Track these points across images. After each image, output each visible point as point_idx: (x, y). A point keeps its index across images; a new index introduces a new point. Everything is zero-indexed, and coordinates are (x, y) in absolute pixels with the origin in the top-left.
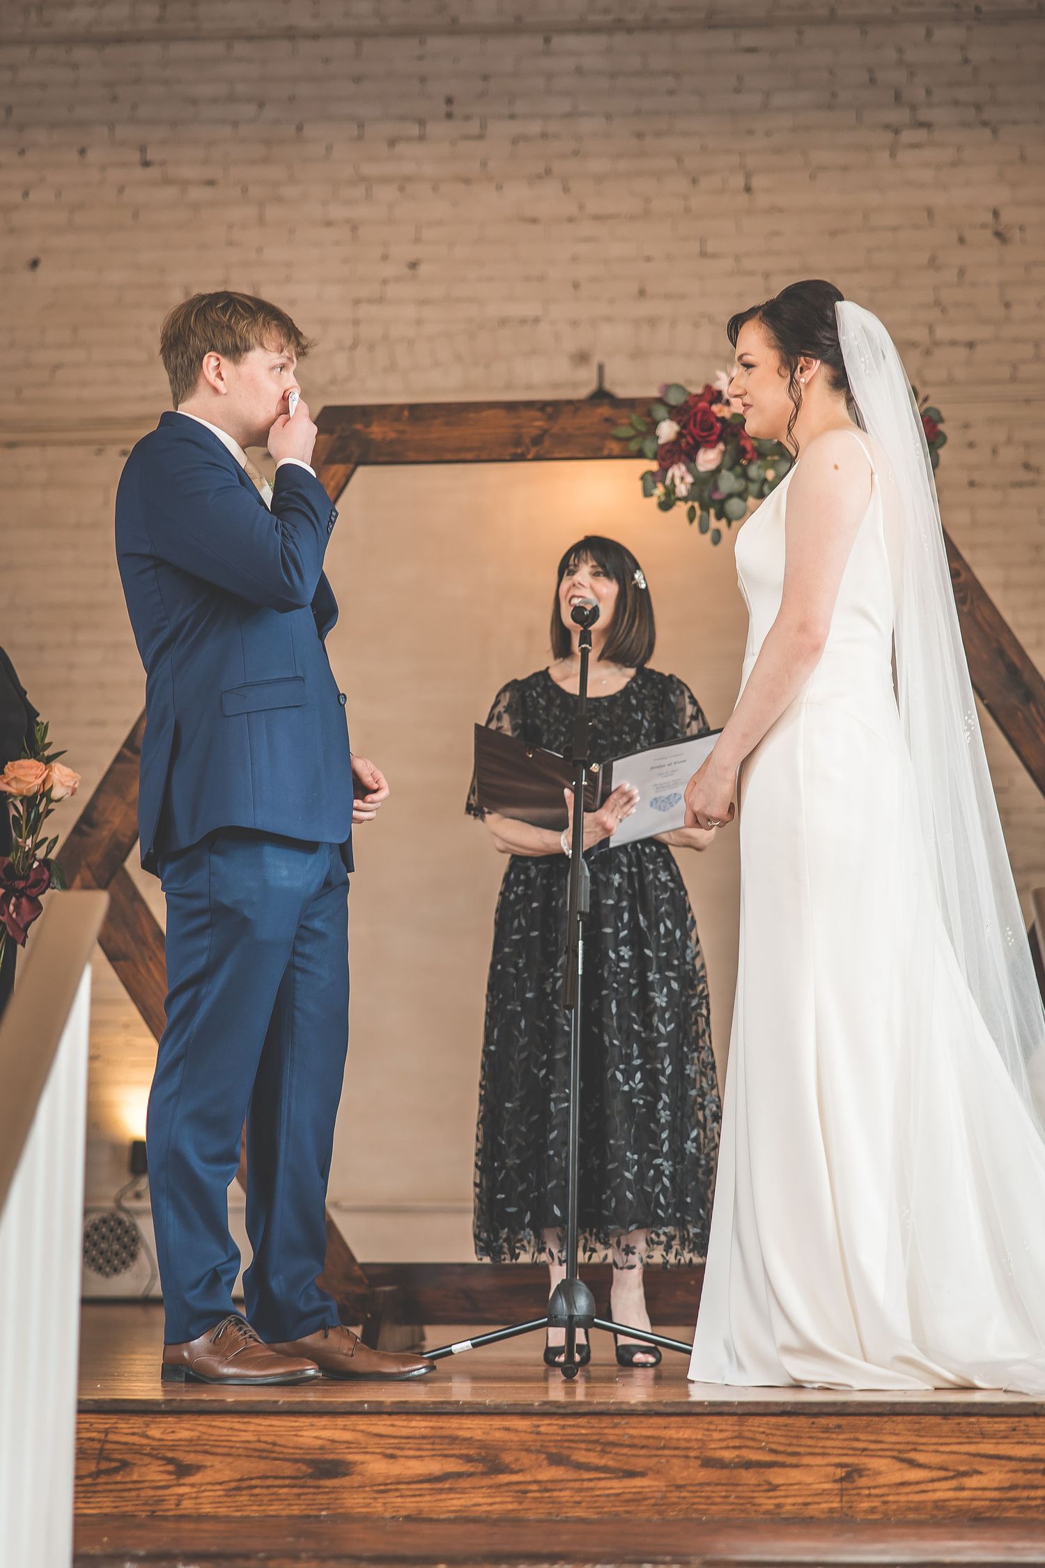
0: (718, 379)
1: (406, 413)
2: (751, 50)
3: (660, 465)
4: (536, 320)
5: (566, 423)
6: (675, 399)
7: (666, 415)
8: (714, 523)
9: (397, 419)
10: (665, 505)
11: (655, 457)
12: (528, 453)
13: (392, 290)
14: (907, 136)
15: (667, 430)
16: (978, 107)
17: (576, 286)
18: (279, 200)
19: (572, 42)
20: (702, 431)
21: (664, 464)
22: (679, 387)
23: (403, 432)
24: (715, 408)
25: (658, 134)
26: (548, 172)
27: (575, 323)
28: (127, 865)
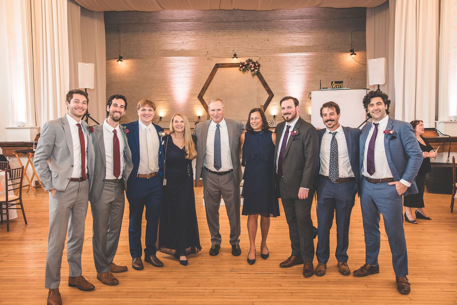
0: (244, 62)
1: (222, 64)
2: (247, 24)
3: (240, 68)
4: (230, 48)
5: (233, 65)
6: (241, 63)
8: (244, 72)
10: (241, 71)
13: (218, 45)
14: (260, 32)
15: (241, 65)
16: (266, 29)
17: (233, 45)
18: (208, 37)
19: (232, 23)
20: (243, 66)
23: (222, 66)
24: (244, 64)
25: (240, 31)
26: (230, 35)
27: (233, 48)
28: (203, 97)
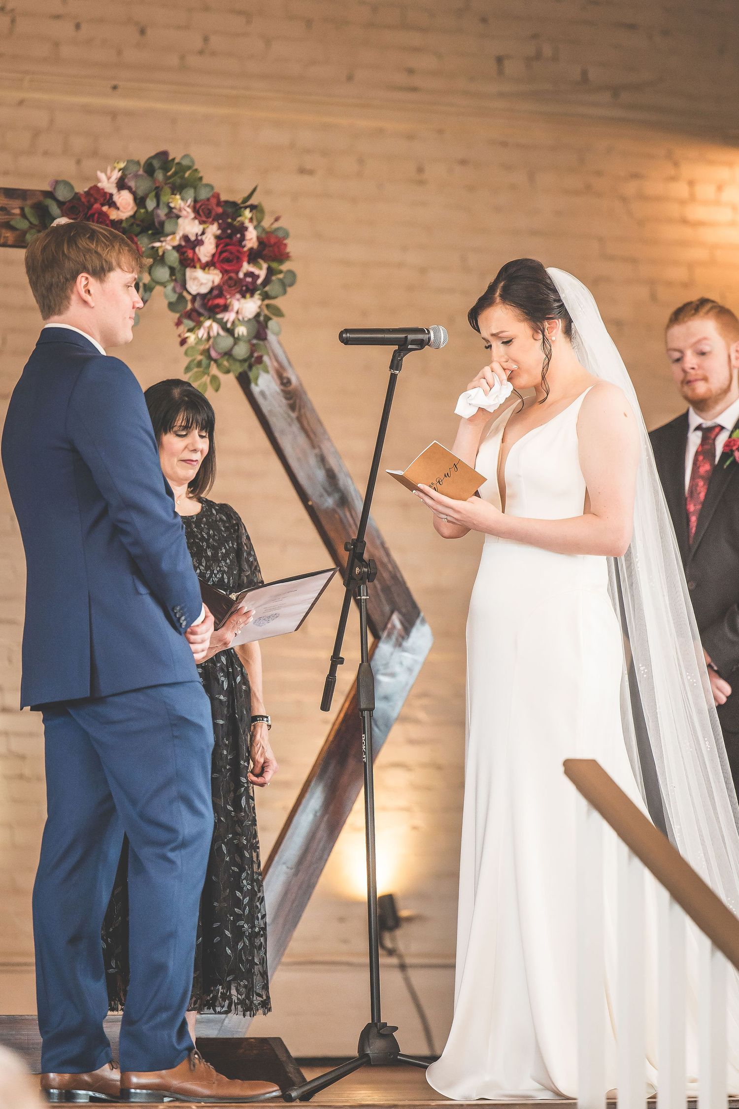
0: (99, 178)
6: (63, 194)
7: (59, 212)
22: (67, 184)
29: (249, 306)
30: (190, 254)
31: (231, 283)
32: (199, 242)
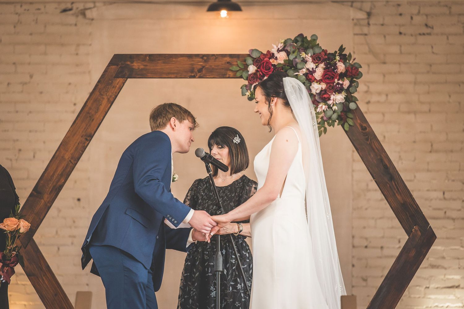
0: (273, 48)
1: (148, 58)
3: (249, 82)
5: (212, 63)
6: (255, 55)
7: (252, 62)
9: (144, 60)
10: (251, 99)
11: (247, 79)
12: (197, 76)
15: (252, 69)
20: (266, 70)
21: (250, 82)
22: (257, 50)
23: (146, 66)
24: (271, 61)
28: (34, 238)
29: (339, 98)
30: (310, 76)
31: (331, 88)
32: (314, 71)
